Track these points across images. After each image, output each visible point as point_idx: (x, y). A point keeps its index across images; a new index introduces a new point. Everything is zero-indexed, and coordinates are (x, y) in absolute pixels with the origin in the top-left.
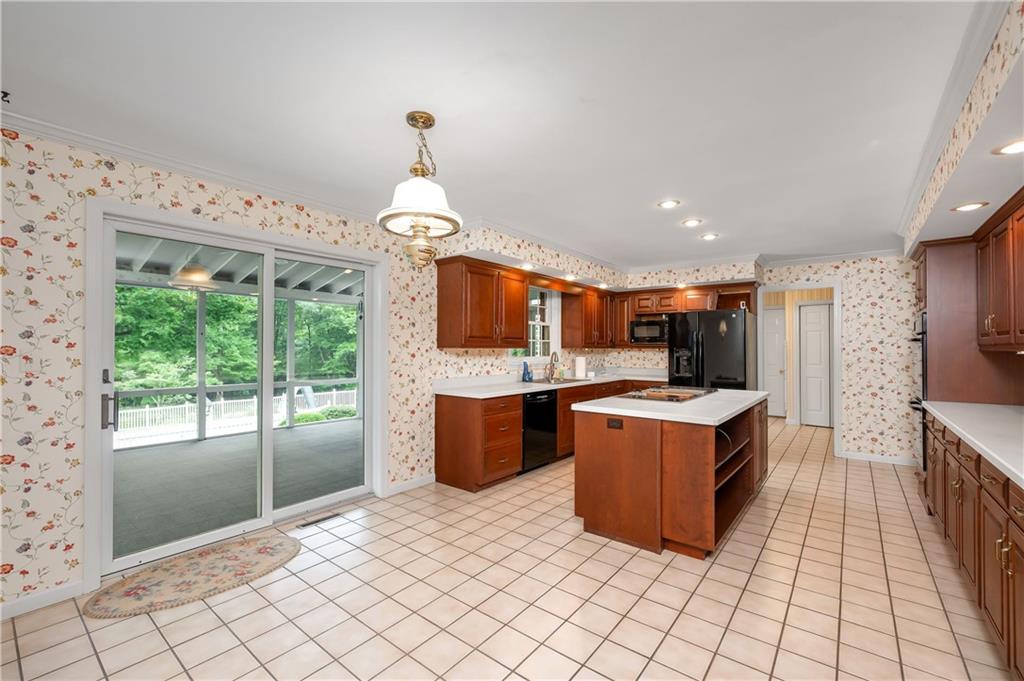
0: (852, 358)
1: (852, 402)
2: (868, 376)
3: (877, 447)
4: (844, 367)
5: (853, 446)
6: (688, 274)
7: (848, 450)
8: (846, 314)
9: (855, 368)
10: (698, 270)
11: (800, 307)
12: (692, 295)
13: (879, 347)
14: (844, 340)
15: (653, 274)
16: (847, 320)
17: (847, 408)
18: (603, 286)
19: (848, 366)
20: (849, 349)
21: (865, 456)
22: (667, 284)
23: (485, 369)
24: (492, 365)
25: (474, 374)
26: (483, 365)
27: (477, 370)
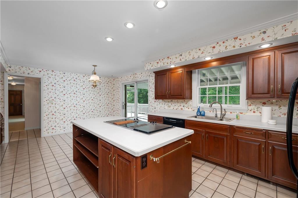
23: (180, 108)
24: (184, 106)
25: (175, 109)
26: (179, 106)
27: (176, 107)
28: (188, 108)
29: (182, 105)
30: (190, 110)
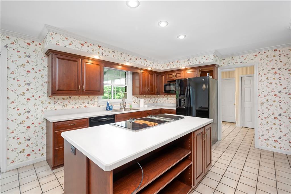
0: (264, 100)
1: (264, 122)
2: (272, 109)
3: (277, 145)
4: (259, 104)
5: (264, 143)
6: (185, 62)
7: (262, 145)
8: (261, 78)
9: (265, 105)
10: (189, 60)
11: (242, 77)
12: (189, 71)
13: (279, 94)
14: (260, 91)
15: (171, 63)
16: (261, 81)
17: (261, 124)
18: (149, 69)
19: (262, 104)
20: (262, 95)
21: (271, 149)
22: (177, 67)
23: (83, 105)
24: (88, 103)
25: (75, 107)
26: (82, 103)
27: (77, 105)
28: (94, 105)
29: (86, 101)
30: (96, 106)
